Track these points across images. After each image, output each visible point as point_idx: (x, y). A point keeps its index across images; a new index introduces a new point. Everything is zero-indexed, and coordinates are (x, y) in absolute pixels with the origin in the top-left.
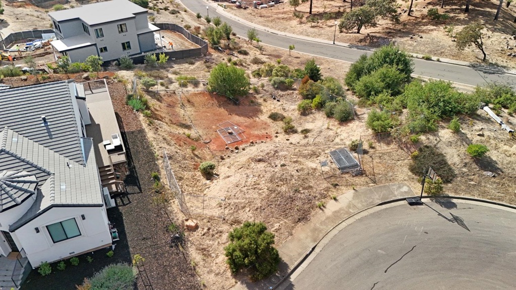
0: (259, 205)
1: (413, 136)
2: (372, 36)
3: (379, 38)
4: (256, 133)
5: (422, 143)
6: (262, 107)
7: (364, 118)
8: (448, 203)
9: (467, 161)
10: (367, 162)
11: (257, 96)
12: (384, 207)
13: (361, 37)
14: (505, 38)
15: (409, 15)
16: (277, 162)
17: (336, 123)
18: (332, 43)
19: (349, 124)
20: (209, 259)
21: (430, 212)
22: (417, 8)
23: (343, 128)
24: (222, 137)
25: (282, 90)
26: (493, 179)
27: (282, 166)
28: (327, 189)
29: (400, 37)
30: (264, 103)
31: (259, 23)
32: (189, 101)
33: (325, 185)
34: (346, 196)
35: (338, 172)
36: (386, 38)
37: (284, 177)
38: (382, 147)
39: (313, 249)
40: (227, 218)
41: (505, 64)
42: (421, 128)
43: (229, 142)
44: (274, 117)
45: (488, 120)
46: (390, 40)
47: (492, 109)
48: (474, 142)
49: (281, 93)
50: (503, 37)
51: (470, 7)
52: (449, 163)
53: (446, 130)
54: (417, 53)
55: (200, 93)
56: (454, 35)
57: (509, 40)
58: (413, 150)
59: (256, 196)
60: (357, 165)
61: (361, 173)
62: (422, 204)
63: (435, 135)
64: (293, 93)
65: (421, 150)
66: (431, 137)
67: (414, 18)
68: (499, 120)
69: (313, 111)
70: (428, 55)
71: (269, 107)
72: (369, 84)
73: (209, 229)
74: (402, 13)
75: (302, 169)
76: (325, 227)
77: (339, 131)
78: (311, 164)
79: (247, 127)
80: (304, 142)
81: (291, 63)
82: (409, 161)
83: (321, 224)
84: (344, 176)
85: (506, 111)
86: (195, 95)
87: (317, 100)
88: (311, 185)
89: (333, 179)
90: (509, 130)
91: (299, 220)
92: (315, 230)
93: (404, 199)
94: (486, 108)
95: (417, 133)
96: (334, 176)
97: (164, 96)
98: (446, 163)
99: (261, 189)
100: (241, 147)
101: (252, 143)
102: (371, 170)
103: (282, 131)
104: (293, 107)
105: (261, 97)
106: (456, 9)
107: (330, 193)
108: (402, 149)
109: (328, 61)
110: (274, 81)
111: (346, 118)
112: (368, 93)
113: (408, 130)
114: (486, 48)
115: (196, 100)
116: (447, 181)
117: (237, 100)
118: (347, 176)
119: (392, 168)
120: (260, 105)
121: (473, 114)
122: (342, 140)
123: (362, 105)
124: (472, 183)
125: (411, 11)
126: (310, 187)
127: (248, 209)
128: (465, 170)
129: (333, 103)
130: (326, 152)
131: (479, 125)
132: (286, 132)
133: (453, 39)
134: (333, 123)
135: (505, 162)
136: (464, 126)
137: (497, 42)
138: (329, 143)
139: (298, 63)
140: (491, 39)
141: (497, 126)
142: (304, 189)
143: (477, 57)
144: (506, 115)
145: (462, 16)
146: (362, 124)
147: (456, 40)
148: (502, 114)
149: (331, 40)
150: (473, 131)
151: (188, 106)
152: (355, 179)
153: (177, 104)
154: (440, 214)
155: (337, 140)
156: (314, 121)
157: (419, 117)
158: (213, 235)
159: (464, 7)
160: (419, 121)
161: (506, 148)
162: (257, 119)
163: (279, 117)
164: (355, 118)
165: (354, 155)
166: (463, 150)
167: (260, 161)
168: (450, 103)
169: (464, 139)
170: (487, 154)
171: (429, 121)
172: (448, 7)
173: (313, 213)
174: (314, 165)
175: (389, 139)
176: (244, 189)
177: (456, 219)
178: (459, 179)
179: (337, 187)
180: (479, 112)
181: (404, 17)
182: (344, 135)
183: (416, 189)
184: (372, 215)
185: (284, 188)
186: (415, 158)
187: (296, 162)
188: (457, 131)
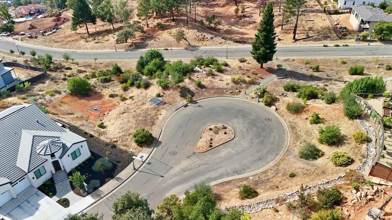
0: (135, 126)
1: (177, 85)
2: (135, 43)
3: (139, 43)
4: (108, 105)
5: (181, 86)
6: (102, 93)
7: (154, 84)
8: (195, 102)
9: (196, 88)
10: (165, 99)
11: (96, 89)
12: (177, 111)
13: (129, 44)
14: (194, 32)
15: (147, 27)
16: (131, 111)
17: (143, 90)
18: (115, 51)
19: (149, 88)
20: (129, 147)
21: (191, 107)
22: (150, 22)
23: (147, 91)
24: (93, 112)
25: (107, 83)
26: (206, 91)
27: (134, 111)
28: (156, 113)
29: (149, 40)
30: (102, 91)
31: (58, 47)
32: (62, 102)
33: (154, 112)
34: (164, 112)
35: (157, 106)
36: (143, 42)
37: (138, 115)
38: (167, 92)
39: (161, 131)
40: (126, 135)
41: (198, 45)
42: (178, 81)
43: (98, 113)
44: (112, 96)
45: (198, 72)
46: (145, 43)
47: (198, 67)
48: (196, 80)
49: (108, 84)
50: (193, 32)
51: (175, 18)
52: (191, 90)
53: (186, 79)
54: (160, 47)
55: (66, 97)
56: (173, 35)
57: (196, 33)
58: (179, 89)
59: (132, 124)
60: (162, 101)
61: (165, 103)
62: (188, 106)
63: (184, 82)
64: (114, 82)
65: (181, 89)
66: (183, 83)
67: (151, 28)
68: (201, 70)
69: (129, 88)
70: (166, 48)
71: (106, 92)
72: (150, 69)
73: (122, 140)
74: (144, 26)
75: (143, 110)
76: (162, 124)
77: (147, 92)
78: (145, 107)
79: (101, 104)
80: (133, 102)
81: (100, 68)
82: (179, 94)
83: (160, 123)
84: (159, 106)
85: (203, 66)
86: (63, 98)
87: (129, 82)
88: (150, 113)
89: (156, 109)
90: (205, 73)
91: (152, 125)
92: (159, 126)
93: (182, 106)
94: (196, 67)
95: (178, 83)
96: (156, 108)
97: (47, 104)
98: (190, 91)
99: (132, 122)
100: (106, 113)
101: (110, 110)
102: (168, 101)
103: (120, 101)
104: (118, 89)
105: (98, 89)
106: (169, 20)
107: (158, 113)
108: (175, 90)
109: (119, 62)
110: (101, 79)
111: (147, 86)
112: (151, 73)
113: (174, 83)
114: (188, 39)
115: (65, 100)
116: (193, 96)
117: (88, 94)
118: (160, 106)
119: (174, 98)
120: (101, 92)
121: (193, 71)
122: (150, 95)
123: (151, 79)
124: (200, 94)
125: (148, 24)
126: (150, 114)
127: (132, 129)
128: (197, 91)
129: (138, 82)
130: (148, 101)
131: (196, 74)
132: (122, 101)
133: (173, 37)
134: (142, 90)
135: (207, 84)
136: (192, 76)
137: (191, 35)
138: (145, 98)
139: (104, 67)
140: (189, 34)
141: (202, 73)
142: (148, 115)
143: (186, 44)
144: (203, 68)
145: (173, 23)
146: (155, 87)
147: (175, 37)
148: (202, 68)
149: (113, 49)
150: (195, 77)
151: (63, 105)
152: (164, 106)
153: (56, 105)
154: (194, 106)
155: (148, 96)
156: (132, 92)
157: (176, 77)
158: (125, 141)
159: (172, 18)
160: (177, 79)
161: (206, 79)
162: (103, 99)
163: (114, 95)
164: (151, 85)
165: (159, 98)
166: (194, 84)
167: (123, 113)
168: (184, 69)
169: (193, 80)
170: (201, 83)
171: (180, 78)
172: (164, 19)
173: (155, 121)
174: (147, 107)
175: (169, 88)
176: (125, 124)
177: (199, 106)
178: (196, 94)
179: (159, 111)
180: (194, 69)
181: (145, 28)
182: (150, 93)
183: (185, 102)
184: (175, 114)
185: (140, 118)
186: (180, 92)
187: (139, 108)
188: (190, 78)
